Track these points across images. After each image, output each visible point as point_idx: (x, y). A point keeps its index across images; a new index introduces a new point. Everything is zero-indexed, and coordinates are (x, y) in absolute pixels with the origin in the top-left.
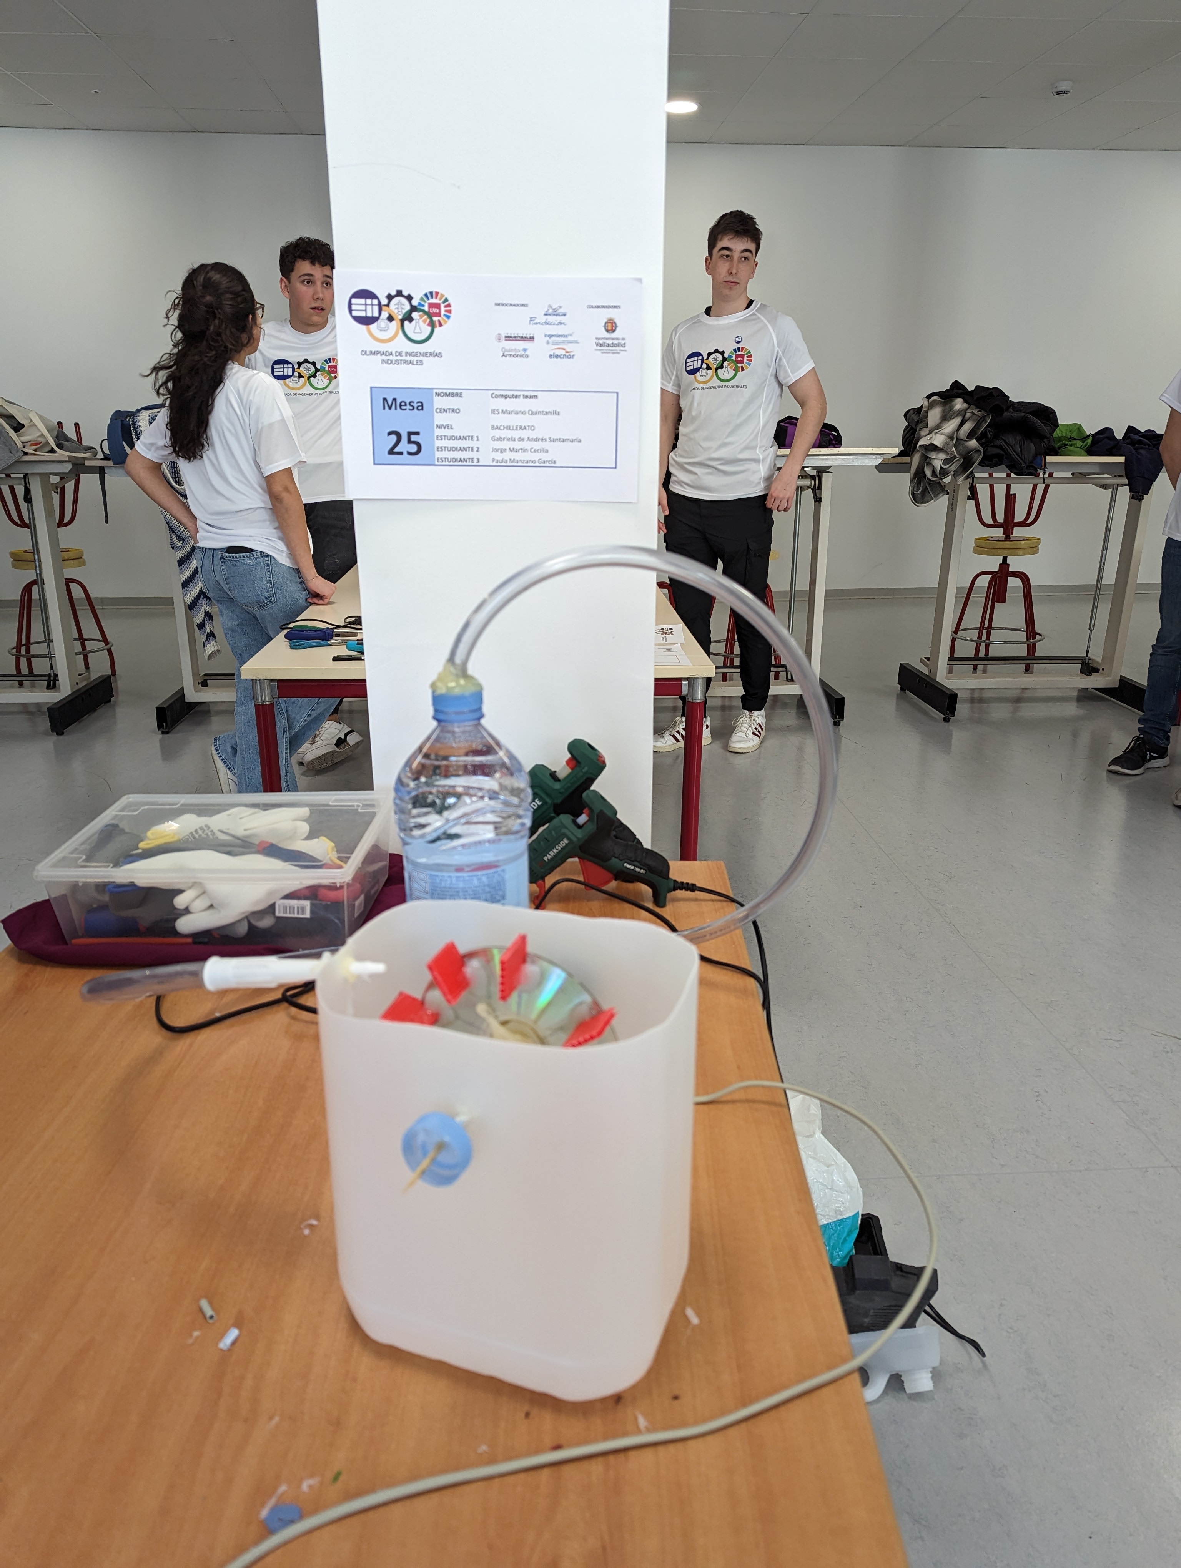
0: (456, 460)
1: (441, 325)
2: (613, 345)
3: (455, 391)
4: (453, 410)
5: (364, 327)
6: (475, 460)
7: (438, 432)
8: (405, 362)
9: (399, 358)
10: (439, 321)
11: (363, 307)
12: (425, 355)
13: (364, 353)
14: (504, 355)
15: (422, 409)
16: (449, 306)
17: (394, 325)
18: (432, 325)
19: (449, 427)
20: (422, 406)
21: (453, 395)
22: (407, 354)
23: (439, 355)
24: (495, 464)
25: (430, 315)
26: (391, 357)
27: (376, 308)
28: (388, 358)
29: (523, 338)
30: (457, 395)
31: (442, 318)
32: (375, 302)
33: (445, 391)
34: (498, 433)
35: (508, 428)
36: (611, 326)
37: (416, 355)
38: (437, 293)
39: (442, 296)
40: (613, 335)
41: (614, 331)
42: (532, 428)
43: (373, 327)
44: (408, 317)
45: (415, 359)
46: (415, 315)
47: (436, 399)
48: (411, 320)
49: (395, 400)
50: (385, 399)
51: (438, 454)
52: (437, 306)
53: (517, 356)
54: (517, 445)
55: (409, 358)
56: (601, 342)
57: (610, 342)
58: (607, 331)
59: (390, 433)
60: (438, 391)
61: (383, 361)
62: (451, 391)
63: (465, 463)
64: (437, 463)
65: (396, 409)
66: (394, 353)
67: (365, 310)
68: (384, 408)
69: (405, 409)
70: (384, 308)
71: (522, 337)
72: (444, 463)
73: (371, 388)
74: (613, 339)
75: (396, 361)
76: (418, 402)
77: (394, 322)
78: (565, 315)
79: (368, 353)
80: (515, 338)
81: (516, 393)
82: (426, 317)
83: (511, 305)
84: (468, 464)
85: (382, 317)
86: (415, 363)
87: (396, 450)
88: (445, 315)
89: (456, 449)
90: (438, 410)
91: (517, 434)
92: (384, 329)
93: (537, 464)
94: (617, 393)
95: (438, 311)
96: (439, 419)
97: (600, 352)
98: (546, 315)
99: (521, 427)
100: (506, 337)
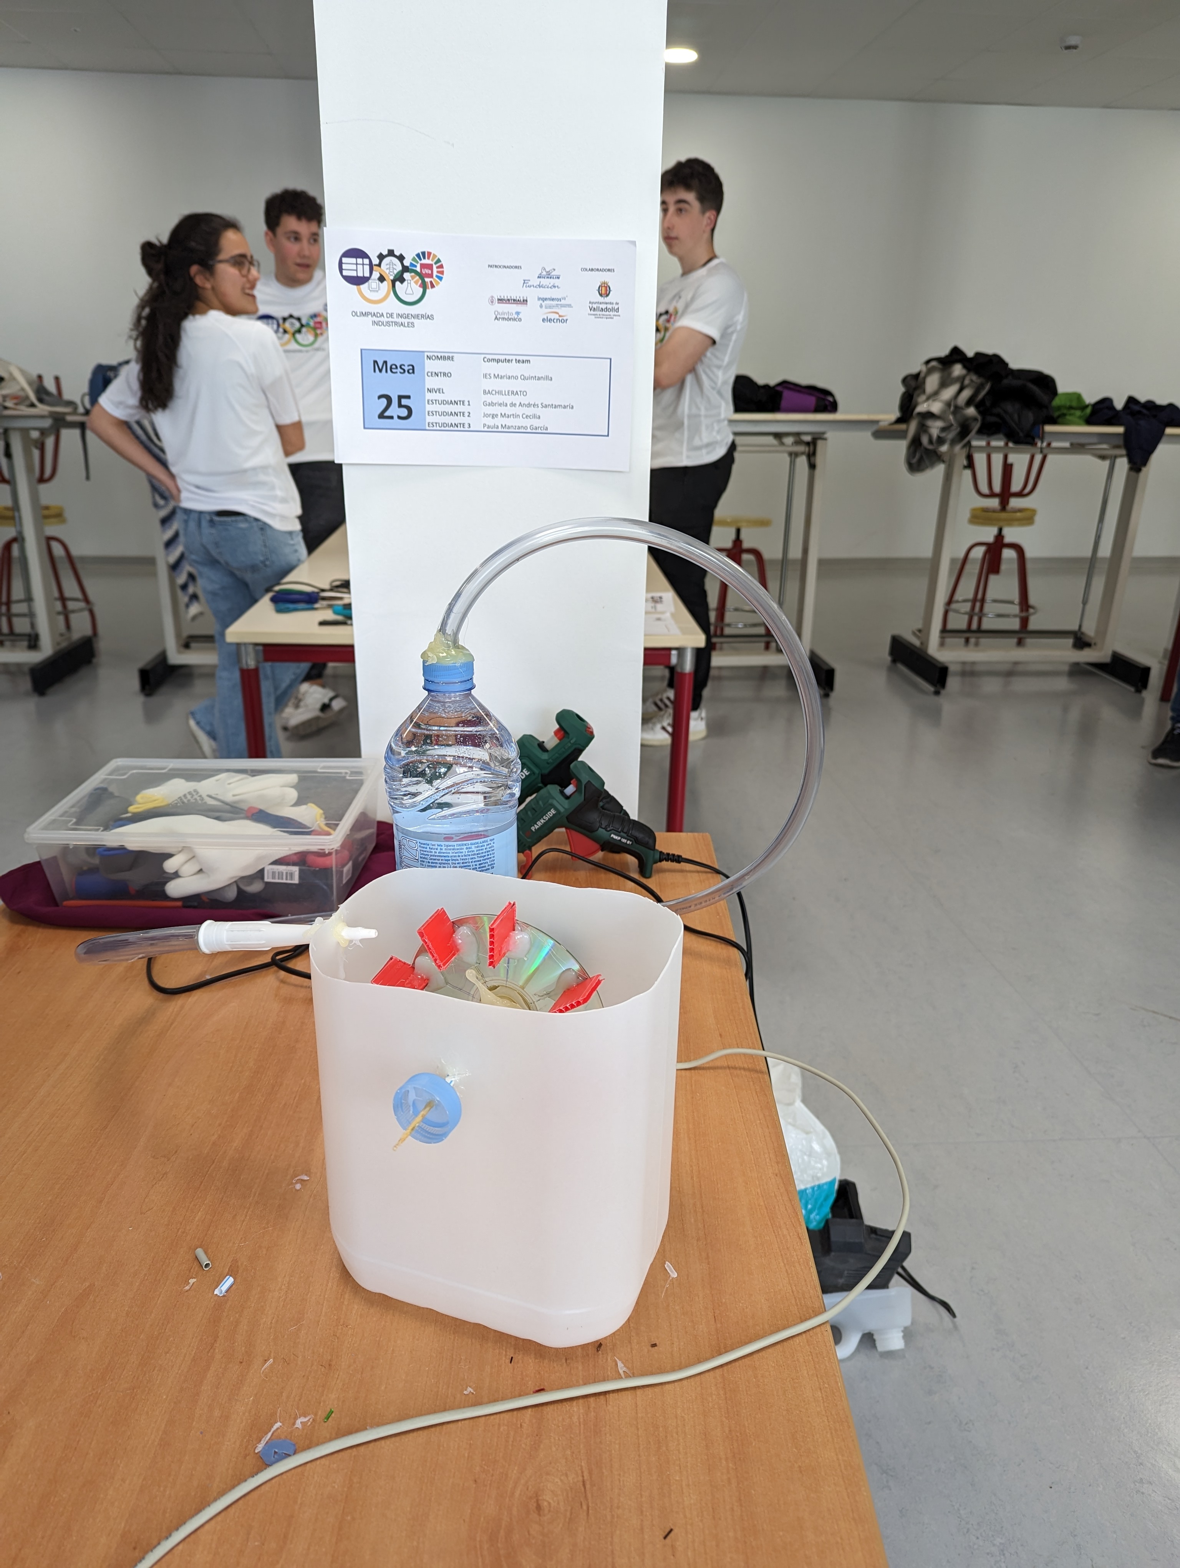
0: (447, 425)
1: (433, 286)
2: (607, 309)
3: (446, 355)
4: (445, 374)
5: (355, 287)
6: (466, 426)
7: (429, 396)
8: (396, 324)
9: (390, 319)
10: (431, 282)
11: (354, 267)
12: (417, 317)
13: (354, 314)
14: (496, 318)
15: (413, 372)
16: (441, 266)
17: (386, 286)
18: (424, 286)
19: (439, 390)
20: (413, 369)
21: (444, 358)
22: (399, 315)
23: (430, 317)
24: (486, 429)
25: (422, 276)
26: (382, 319)
27: (367, 268)
28: (379, 320)
29: (516, 301)
30: (449, 358)
31: (434, 279)
32: (366, 261)
33: (436, 354)
34: (489, 398)
35: (500, 393)
36: (605, 290)
37: (407, 317)
38: (429, 254)
39: (435, 256)
40: (607, 300)
41: (607, 295)
42: (524, 393)
43: (364, 287)
44: (400, 278)
45: (406, 321)
46: (407, 276)
47: (427, 362)
48: (402, 280)
49: (385, 362)
50: (375, 362)
51: (429, 419)
52: (430, 267)
53: (510, 319)
54: (509, 410)
55: (400, 320)
56: (595, 306)
57: (604, 306)
58: (601, 295)
59: (380, 397)
60: (429, 354)
61: (374, 323)
62: (443, 355)
63: (456, 428)
64: (427, 428)
65: (386, 371)
66: (385, 315)
67: (357, 270)
68: (375, 371)
69: (396, 373)
70: (375, 268)
71: (514, 300)
72: (435, 428)
73: (361, 350)
74: (607, 303)
75: (387, 322)
76: (409, 366)
77: (385, 283)
78: (558, 278)
79: (358, 314)
80: (509, 301)
81: (508, 357)
82: (418, 277)
83: (504, 267)
84: (459, 429)
85: (373, 277)
86: (406, 325)
87: (386, 414)
88: (437, 276)
89: (447, 414)
90: (429, 374)
91: (509, 399)
92: (375, 290)
93: (529, 430)
94: (611, 359)
95: (430, 272)
96: (430, 382)
97: (593, 317)
98: (538, 277)
99: (513, 392)
100: (499, 300)
